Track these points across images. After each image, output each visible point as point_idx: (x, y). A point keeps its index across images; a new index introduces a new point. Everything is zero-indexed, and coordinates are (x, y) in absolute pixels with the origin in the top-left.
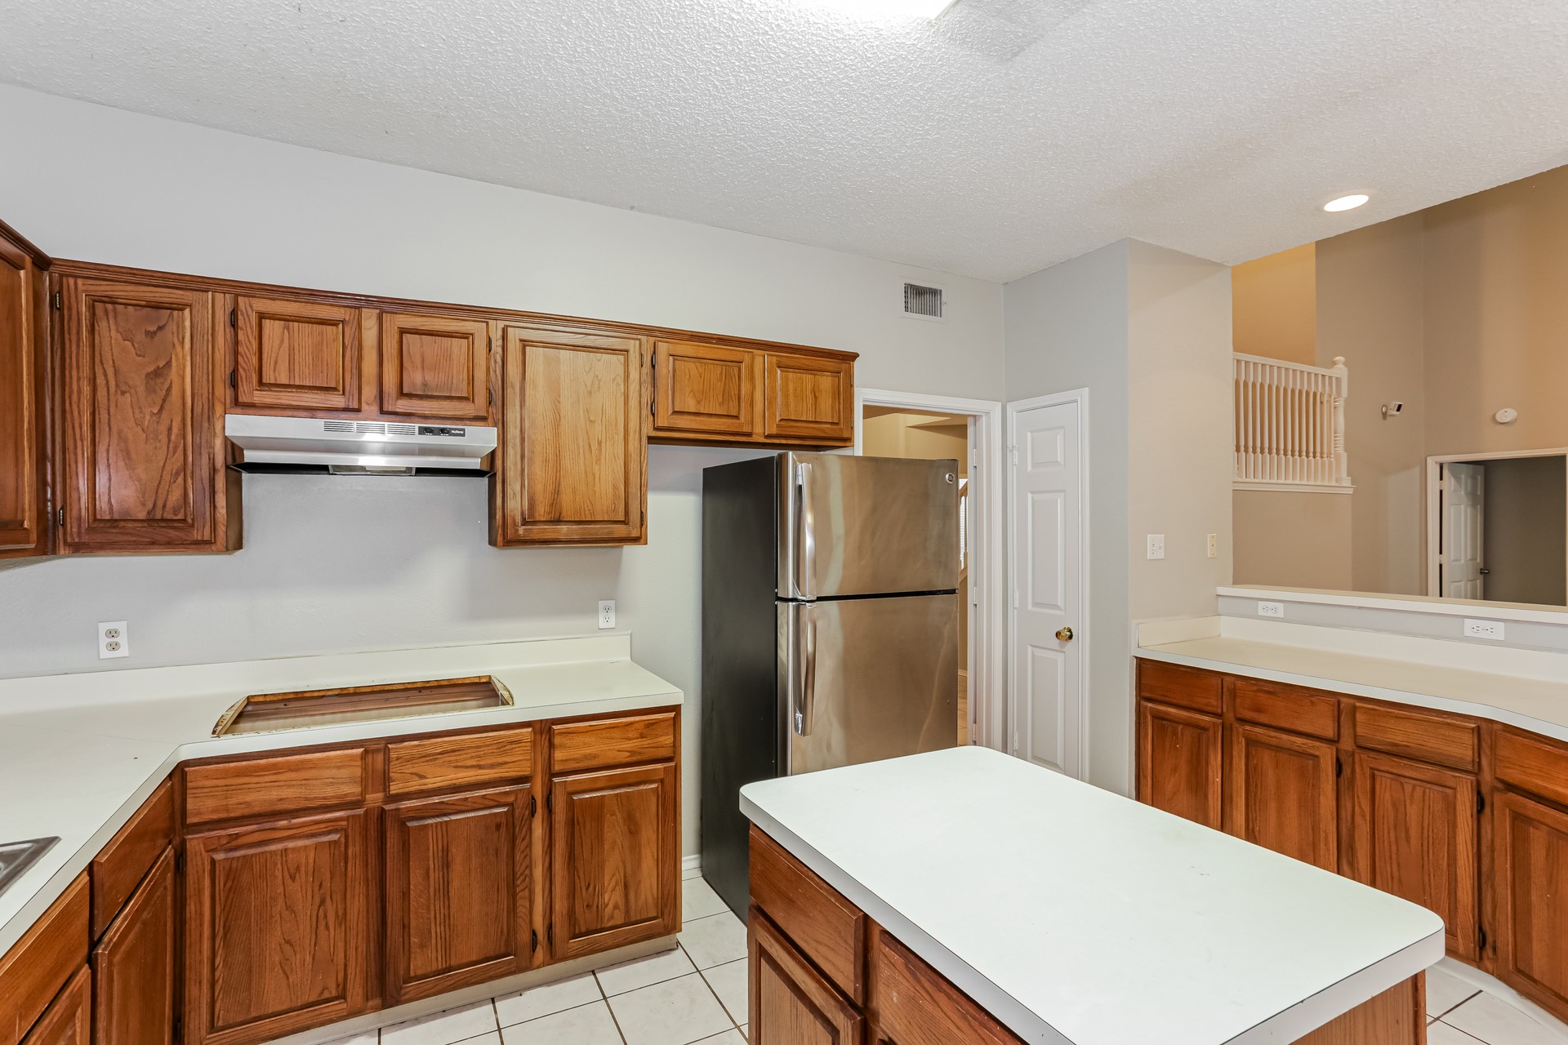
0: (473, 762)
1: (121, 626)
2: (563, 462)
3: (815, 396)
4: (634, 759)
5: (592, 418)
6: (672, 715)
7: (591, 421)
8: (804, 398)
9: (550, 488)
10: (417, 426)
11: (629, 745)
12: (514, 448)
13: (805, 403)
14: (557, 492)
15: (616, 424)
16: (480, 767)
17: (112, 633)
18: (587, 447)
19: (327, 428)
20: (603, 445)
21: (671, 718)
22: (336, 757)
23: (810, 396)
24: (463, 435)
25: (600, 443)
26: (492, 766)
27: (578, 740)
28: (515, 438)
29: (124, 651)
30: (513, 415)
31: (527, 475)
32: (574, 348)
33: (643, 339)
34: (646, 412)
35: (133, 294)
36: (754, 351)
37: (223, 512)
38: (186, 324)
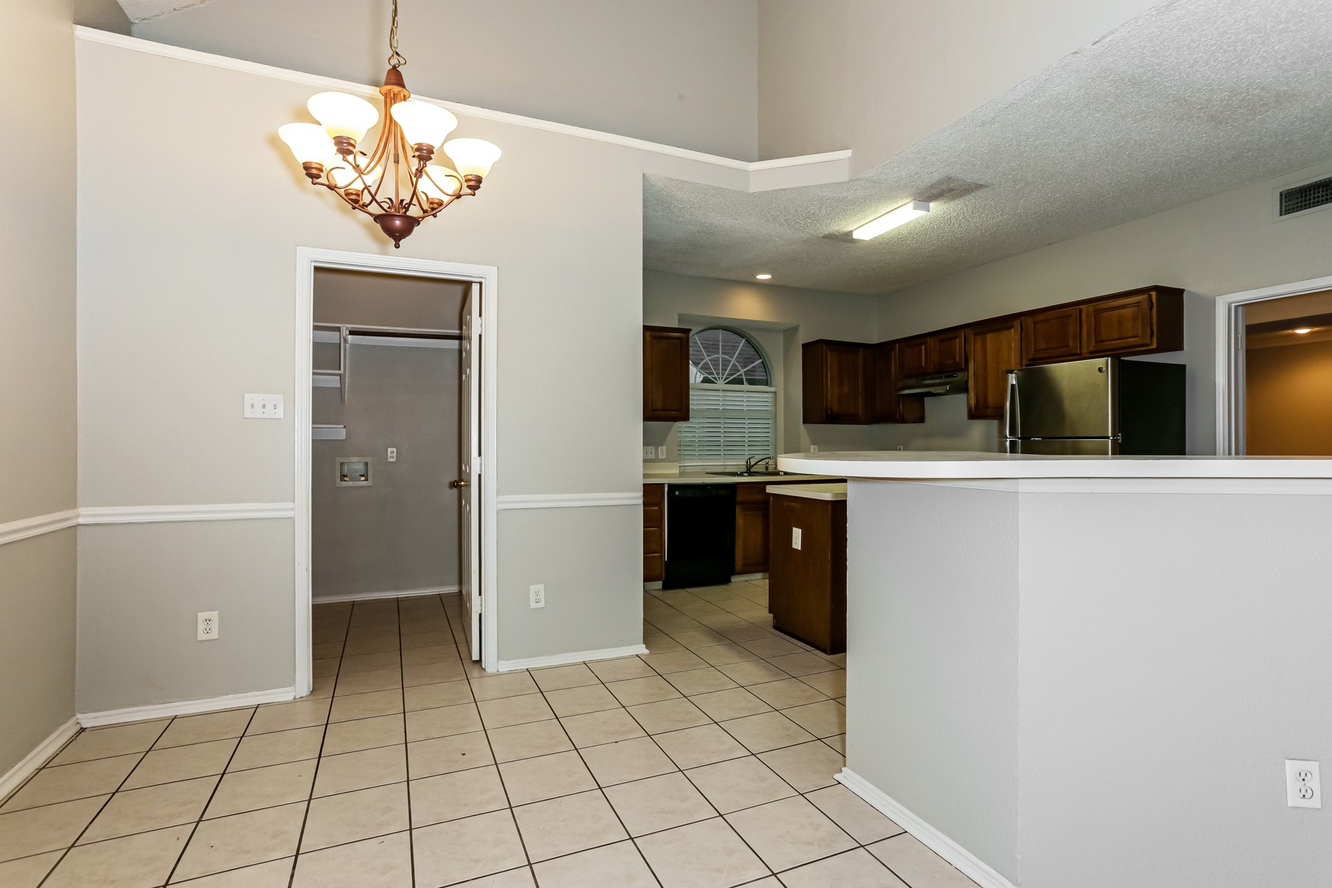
1: (902, 447)
2: (988, 382)
3: (1119, 322)
7: (998, 362)
8: (1112, 325)
9: (984, 394)
10: (944, 375)
12: (971, 379)
13: (1113, 328)
14: (986, 396)
15: (1009, 362)
17: (900, 449)
19: (922, 380)
23: (1117, 323)
24: (957, 376)
28: (972, 374)
30: (971, 366)
31: (976, 389)
32: (992, 331)
33: (1023, 318)
34: (1024, 354)
35: (885, 348)
36: (1080, 307)
37: (901, 410)
38: (893, 355)
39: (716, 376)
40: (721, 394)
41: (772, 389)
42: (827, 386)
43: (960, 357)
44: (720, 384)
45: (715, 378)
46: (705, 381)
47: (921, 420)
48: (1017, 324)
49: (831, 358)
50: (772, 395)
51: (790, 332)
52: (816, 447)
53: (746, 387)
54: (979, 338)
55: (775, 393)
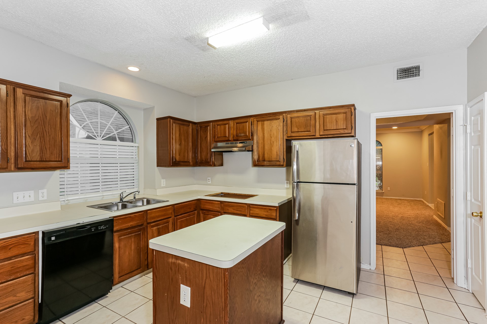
0: (236, 209)
1: (210, 178)
2: (265, 147)
3: (336, 121)
4: (266, 217)
5: (271, 136)
6: (276, 208)
7: (271, 137)
8: (332, 122)
9: (262, 153)
10: (239, 142)
11: (266, 213)
12: (255, 145)
13: (333, 124)
14: (264, 154)
15: (277, 137)
16: (237, 210)
17: (209, 179)
18: (270, 143)
19: (226, 144)
20: (274, 142)
21: (275, 209)
22: (217, 203)
23: (335, 121)
24: (246, 143)
25: (273, 142)
26: (239, 211)
27: (255, 209)
28: (255, 143)
29: (210, 183)
30: (255, 138)
31: (258, 151)
32: (268, 120)
33: (284, 115)
34: (285, 133)
35: (204, 125)
36: (316, 111)
37: (213, 160)
38: (209, 129)
39: (95, 134)
40: (99, 146)
41: (136, 145)
42: (173, 145)
43: (249, 133)
44: (99, 140)
45: (95, 136)
46: (89, 137)
47: (222, 165)
48: (281, 117)
49: (175, 128)
50: (136, 148)
51: (148, 111)
52: (165, 180)
53: (118, 142)
54: (260, 123)
55: (138, 147)
